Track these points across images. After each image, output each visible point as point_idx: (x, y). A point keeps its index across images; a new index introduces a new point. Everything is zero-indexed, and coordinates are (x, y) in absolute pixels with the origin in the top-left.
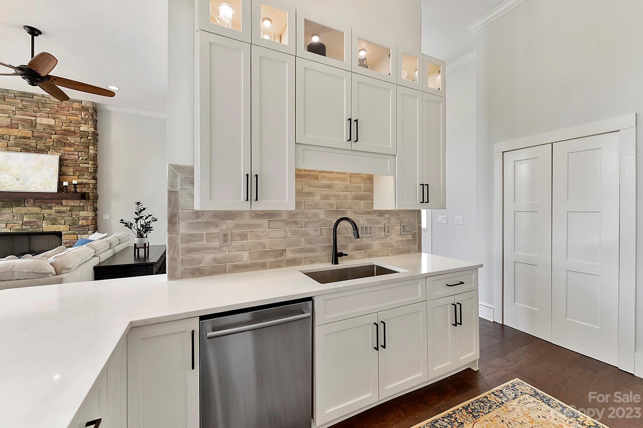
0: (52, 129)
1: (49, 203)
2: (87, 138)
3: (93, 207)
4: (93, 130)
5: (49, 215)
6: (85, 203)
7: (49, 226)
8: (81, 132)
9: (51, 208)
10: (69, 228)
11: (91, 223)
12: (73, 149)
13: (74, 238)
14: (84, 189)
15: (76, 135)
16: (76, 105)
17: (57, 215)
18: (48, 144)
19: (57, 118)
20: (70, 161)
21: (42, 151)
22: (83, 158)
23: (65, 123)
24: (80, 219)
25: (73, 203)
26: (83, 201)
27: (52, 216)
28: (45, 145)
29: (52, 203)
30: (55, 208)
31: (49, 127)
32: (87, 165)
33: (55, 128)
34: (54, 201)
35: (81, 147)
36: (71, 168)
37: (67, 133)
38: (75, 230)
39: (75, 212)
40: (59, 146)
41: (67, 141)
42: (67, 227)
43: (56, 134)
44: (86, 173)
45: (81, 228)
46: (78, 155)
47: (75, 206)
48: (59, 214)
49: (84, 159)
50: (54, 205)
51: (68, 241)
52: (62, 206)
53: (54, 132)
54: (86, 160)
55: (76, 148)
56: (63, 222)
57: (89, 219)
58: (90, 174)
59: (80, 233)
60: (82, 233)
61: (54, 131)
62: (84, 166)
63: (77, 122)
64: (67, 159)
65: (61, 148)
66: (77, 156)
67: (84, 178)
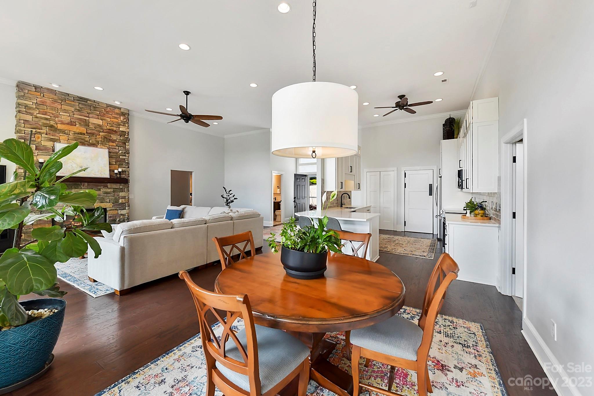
0: (100, 127)
1: (99, 186)
2: (124, 136)
5: (99, 195)
6: (124, 186)
7: (99, 204)
8: (121, 131)
9: (100, 190)
10: (112, 205)
12: (115, 144)
13: (116, 213)
14: (123, 175)
15: (117, 134)
16: (117, 111)
17: (104, 195)
18: (98, 140)
19: (104, 120)
20: (113, 153)
21: (93, 145)
22: (123, 151)
23: (110, 124)
24: (119, 198)
25: (115, 186)
26: (122, 184)
27: (101, 196)
28: (96, 140)
29: (101, 186)
30: (103, 190)
31: (98, 126)
32: (124, 157)
33: (103, 127)
34: (102, 184)
35: (120, 143)
36: (114, 159)
37: (111, 131)
38: (117, 207)
39: (117, 193)
40: (105, 141)
41: (111, 138)
42: (111, 204)
43: (103, 132)
44: (124, 163)
45: (121, 205)
46: (118, 149)
47: (117, 188)
48: (106, 194)
49: (123, 153)
50: (102, 187)
51: (112, 215)
52: (108, 188)
53: (102, 131)
54: (124, 153)
55: (118, 143)
56: (108, 200)
57: (126, 198)
58: (127, 164)
59: (121, 209)
60: (122, 209)
61: (102, 130)
62: (122, 158)
63: (118, 123)
64: (111, 152)
65: (107, 143)
66: (118, 150)
67: (122, 167)
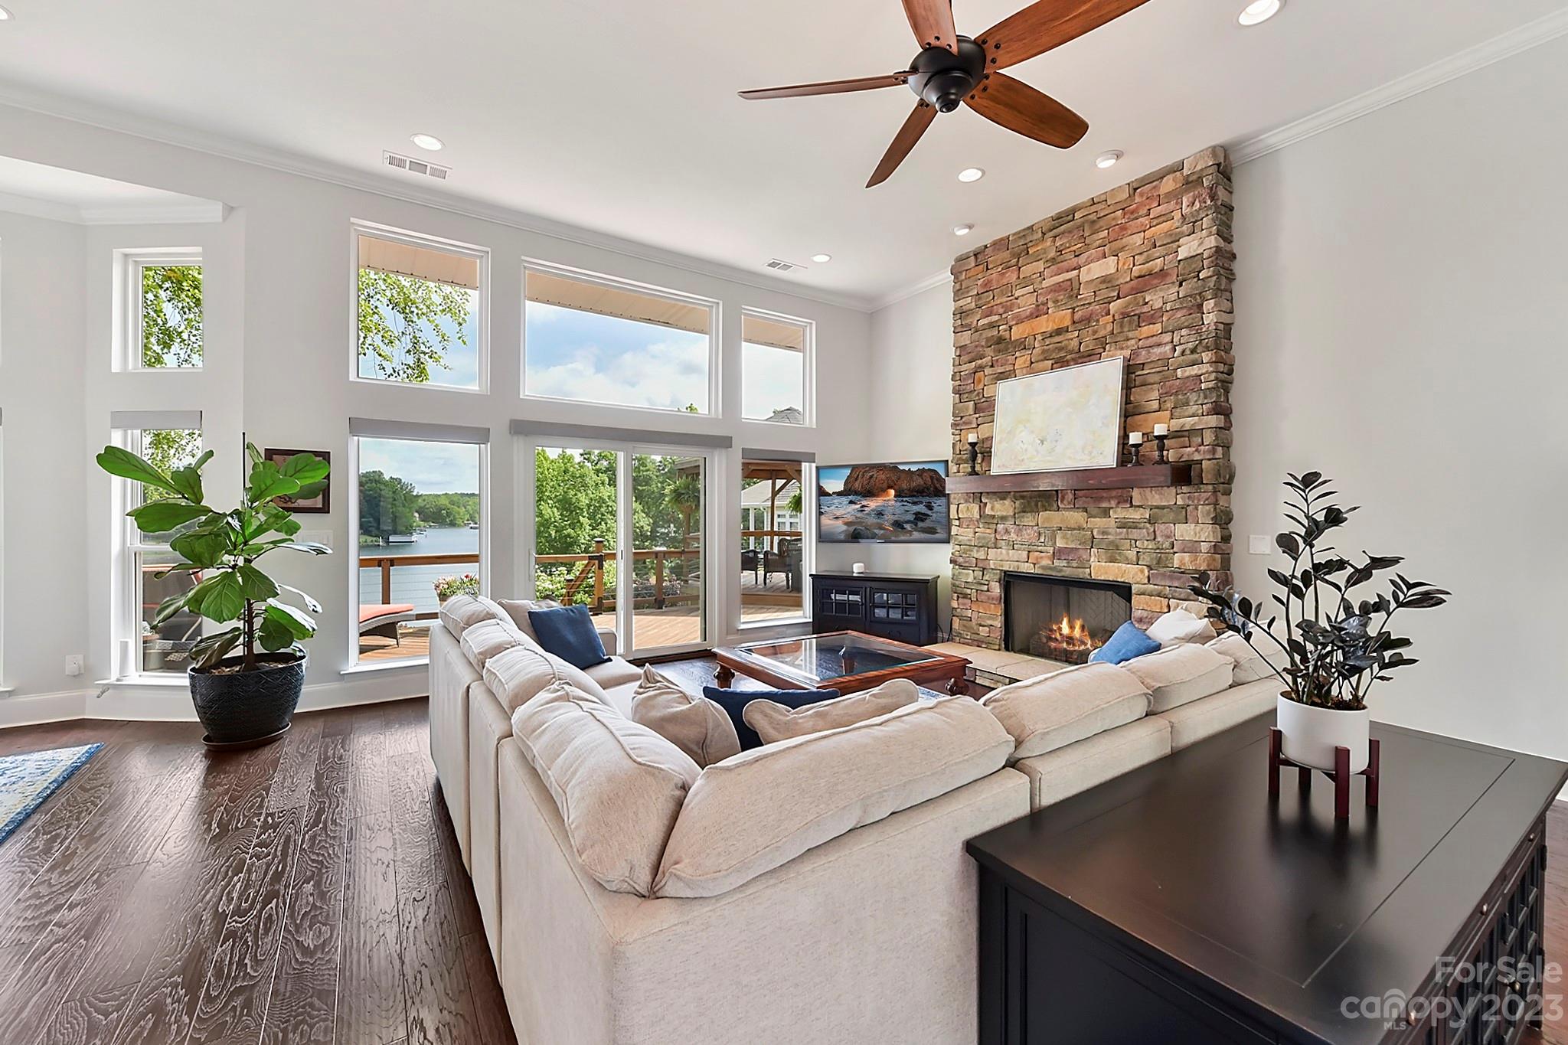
0: (1109, 285)
1: (1101, 499)
2: (1198, 276)
3: (1215, 509)
4: (1213, 244)
5: (1104, 533)
6: (1189, 498)
7: (1104, 564)
8: (1182, 263)
9: (1106, 513)
10: (1147, 574)
11: (1208, 565)
12: (1158, 328)
13: (1161, 608)
14: (1189, 449)
15: (1169, 280)
16: (1168, 184)
17: (1121, 533)
18: (1102, 333)
19: (1122, 249)
20: (1152, 365)
21: (1090, 356)
22: (1184, 346)
23: (1141, 254)
24: (1175, 549)
25: (1157, 496)
26: (1185, 489)
27: (1109, 537)
28: (1095, 337)
29: (1109, 499)
30: (1115, 512)
31: (1104, 282)
32: (1194, 370)
33: (1118, 279)
34: (1114, 493)
35: (1179, 314)
36: (1153, 390)
37: (1149, 280)
38: (1163, 584)
39: (1162, 527)
40: (1126, 329)
41: (1145, 309)
42: (1142, 571)
43: (1119, 297)
44: (1193, 397)
45: (1179, 579)
46: (1172, 342)
47: (1163, 508)
48: (1125, 530)
49: (1188, 352)
50: (1113, 503)
51: (1145, 614)
52: (1132, 506)
53: (1116, 294)
54: (1193, 351)
55: (1168, 320)
56: (1132, 554)
57: (1201, 552)
58: (1205, 398)
59: (1176, 595)
60: (1182, 596)
61: (1114, 291)
62: (1187, 374)
63: (1171, 235)
64: (1143, 364)
65: (1130, 334)
66: (1169, 347)
67: (1187, 414)
